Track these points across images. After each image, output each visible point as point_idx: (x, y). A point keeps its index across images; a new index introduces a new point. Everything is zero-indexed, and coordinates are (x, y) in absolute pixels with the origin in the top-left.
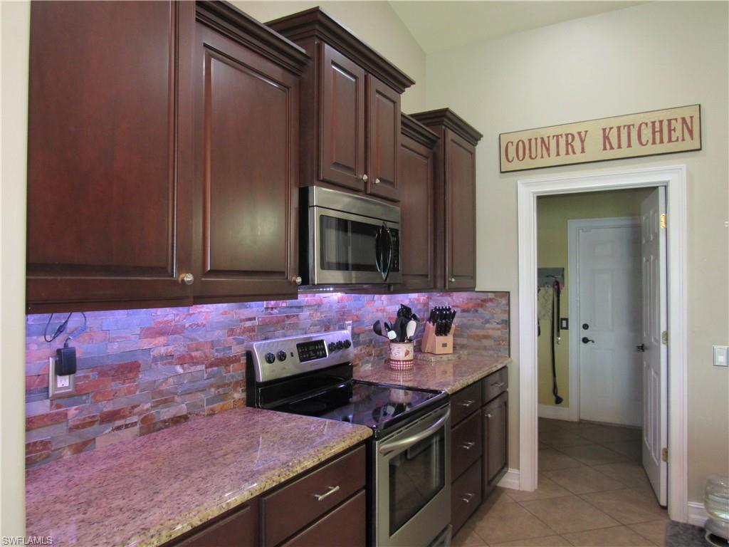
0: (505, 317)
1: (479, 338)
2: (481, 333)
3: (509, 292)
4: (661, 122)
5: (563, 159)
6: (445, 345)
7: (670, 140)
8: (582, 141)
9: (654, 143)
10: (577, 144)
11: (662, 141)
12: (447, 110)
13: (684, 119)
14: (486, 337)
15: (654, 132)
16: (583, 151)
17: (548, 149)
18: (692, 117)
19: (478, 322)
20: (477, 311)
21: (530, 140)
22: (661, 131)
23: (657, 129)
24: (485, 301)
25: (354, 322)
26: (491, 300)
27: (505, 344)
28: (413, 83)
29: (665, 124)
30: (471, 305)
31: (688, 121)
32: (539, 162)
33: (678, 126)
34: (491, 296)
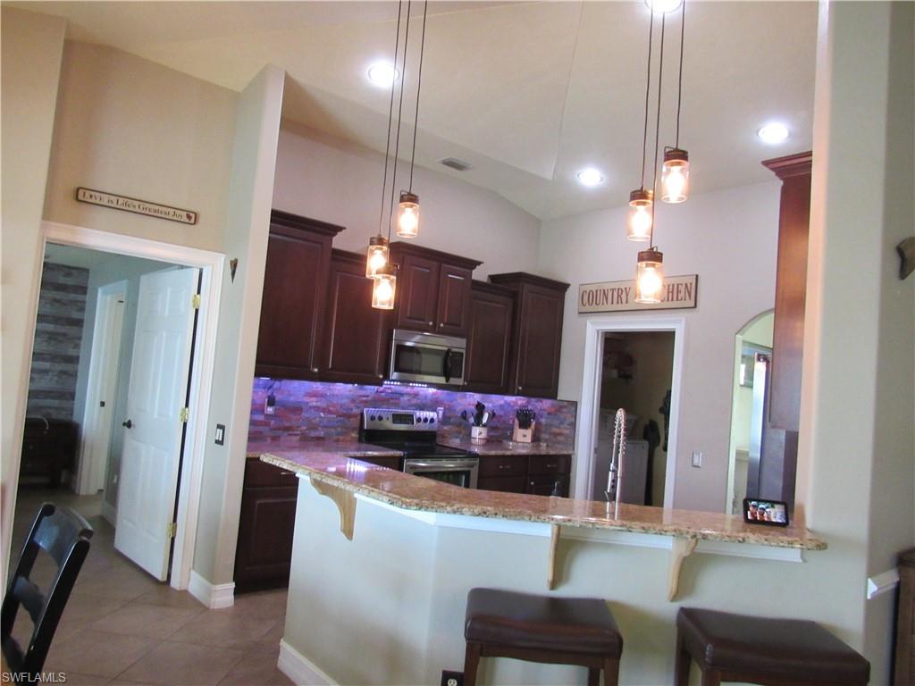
0: (573, 420)
1: (556, 435)
2: (557, 430)
3: (576, 403)
4: (673, 285)
5: (615, 307)
6: (525, 436)
7: (677, 299)
8: (627, 295)
9: (668, 300)
10: (624, 296)
11: (672, 300)
13: (686, 285)
14: (560, 434)
15: (669, 292)
16: (627, 302)
17: (607, 299)
18: (691, 284)
19: (556, 422)
20: (556, 414)
21: (597, 291)
22: (673, 292)
23: (671, 290)
24: (562, 407)
25: (445, 409)
26: (565, 407)
27: (571, 440)
28: (481, 263)
29: (676, 286)
30: (553, 410)
31: (689, 285)
32: (601, 308)
33: (682, 288)
34: (566, 404)
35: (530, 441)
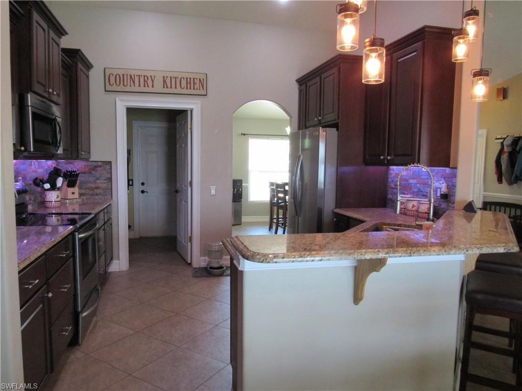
0: (109, 176)
1: (92, 189)
2: (93, 185)
3: (111, 162)
4: (190, 79)
5: (142, 89)
6: (73, 193)
7: (194, 89)
8: (153, 81)
9: (187, 88)
10: (150, 82)
11: (190, 88)
12: (79, 50)
13: (200, 79)
14: (97, 188)
15: (187, 83)
16: (153, 87)
17: (134, 82)
18: (203, 79)
19: (91, 179)
20: (91, 173)
21: (123, 75)
22: (190, 83)
23: (189, 82)
24: (96, 167)
25: (23, 178)
26: (100, 166)
27: (109, 191)
28: (67, 34)
29: (192, 80)
30: (87, 169)
31: (202, 80)
32: (128, 89)
33: (197, 82)
34: (100, 164)
35: (77, 197)
